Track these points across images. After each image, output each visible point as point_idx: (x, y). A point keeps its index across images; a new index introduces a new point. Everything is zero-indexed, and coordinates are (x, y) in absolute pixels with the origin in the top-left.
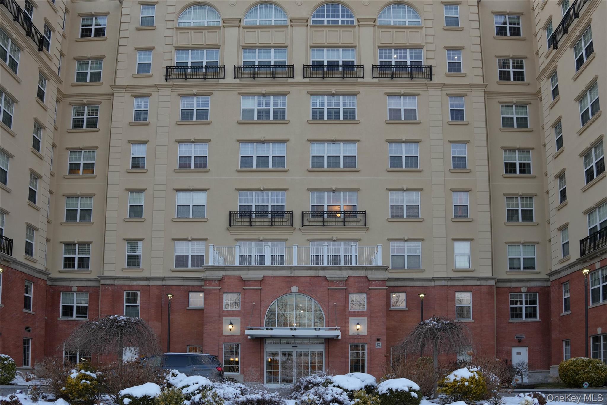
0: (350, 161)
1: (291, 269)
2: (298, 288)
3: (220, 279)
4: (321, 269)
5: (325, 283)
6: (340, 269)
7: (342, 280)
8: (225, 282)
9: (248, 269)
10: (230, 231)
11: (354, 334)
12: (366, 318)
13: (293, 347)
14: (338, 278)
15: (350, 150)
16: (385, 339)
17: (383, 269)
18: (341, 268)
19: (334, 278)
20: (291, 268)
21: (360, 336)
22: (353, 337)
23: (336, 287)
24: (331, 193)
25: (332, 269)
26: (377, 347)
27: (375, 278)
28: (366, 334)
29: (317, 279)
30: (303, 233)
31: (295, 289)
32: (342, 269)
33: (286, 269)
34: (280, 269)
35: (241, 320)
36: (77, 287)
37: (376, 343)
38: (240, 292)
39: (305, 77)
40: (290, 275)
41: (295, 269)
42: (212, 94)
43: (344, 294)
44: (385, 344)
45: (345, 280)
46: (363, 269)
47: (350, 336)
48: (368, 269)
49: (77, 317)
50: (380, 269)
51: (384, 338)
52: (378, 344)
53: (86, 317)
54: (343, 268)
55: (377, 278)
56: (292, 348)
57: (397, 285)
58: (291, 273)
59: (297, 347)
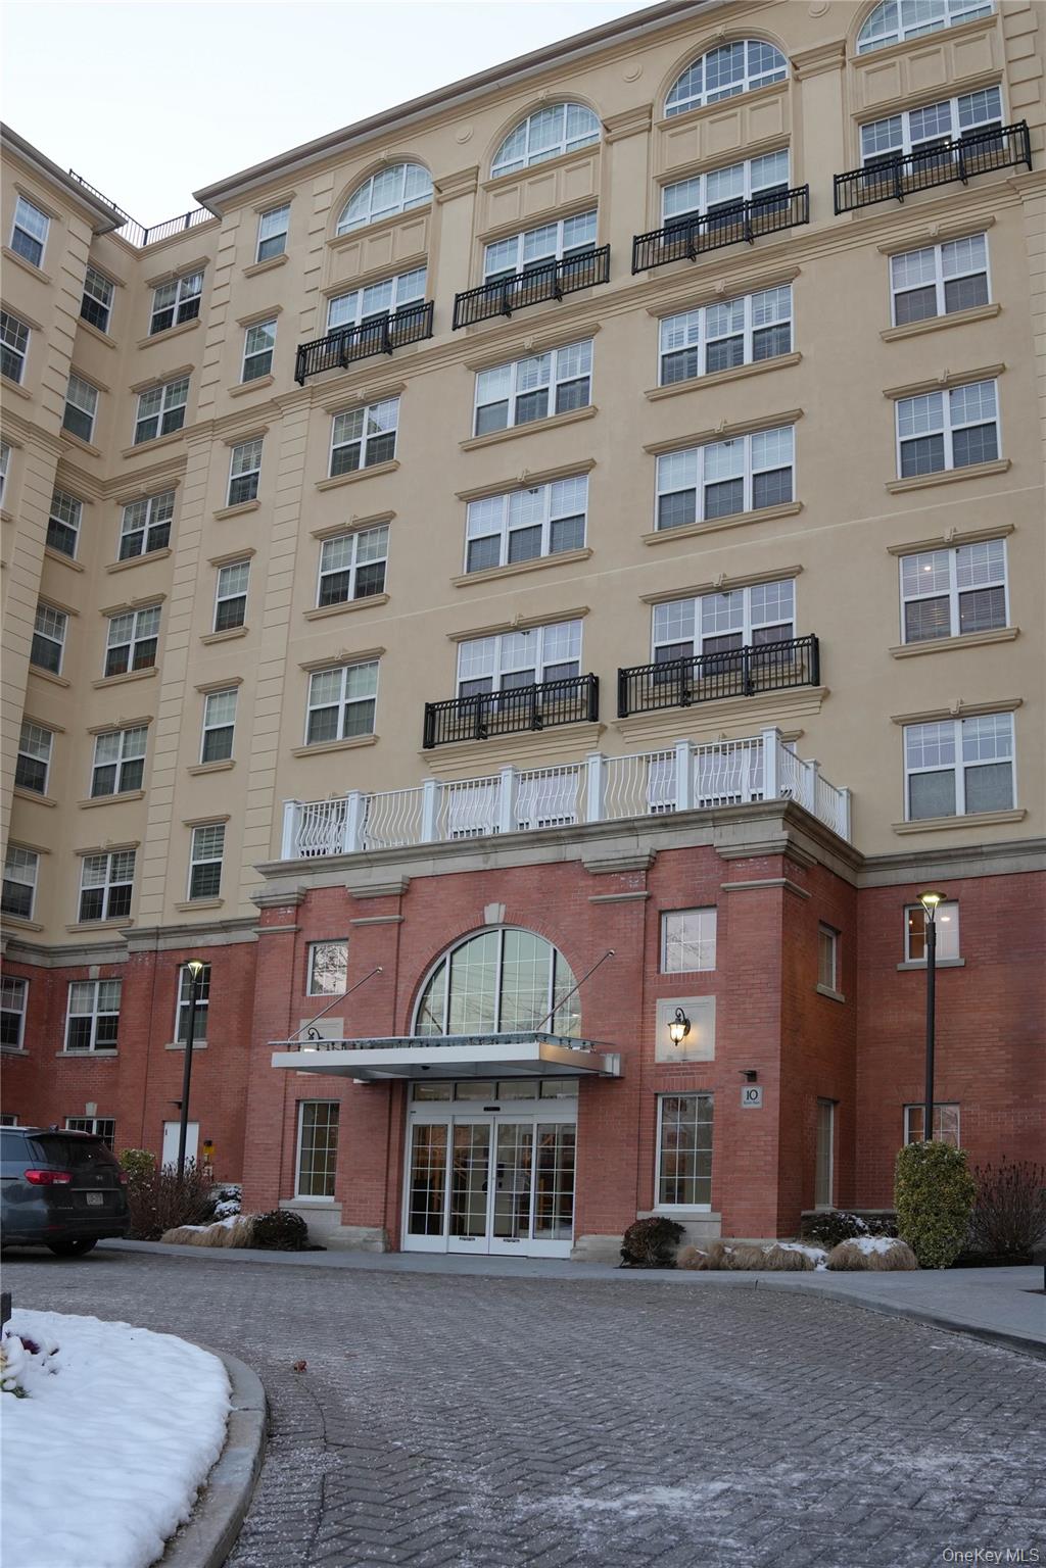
0: (773, 485)
1: (483, 847)
2: (503, 907)
3: (295, 902)
4: (572, 836)
5: (582, 883)
6: (629, 829)
7: (634, 867)
8: (310, 911)
9: (369, 861)
10: (431, 764)
11: (670, 1057)
12: (712, 999)
13: (486, 1109)
14: (618, 862)
15: (776, 452)
16: (777, 1074)
17: (771, 812)
18: (630, 825)
19: (605, 863)
20: (482, 843)
21: (690, 1064)
22: (669, 1068)
23: (616, 892)
24: (716, 599)
25: (603, 832)
26: (745, 1106)
27: (741, 848)
28: (710, 1056)
29: (560, 872)
30: (627, 740)
31: (494, 913)
32: (635, 828)
33: (468, 849)
34: (452, 851)
35: (345, 1024)
36: (99, 968)
37: (745, 1090)
38: (346, 936)
39: (638, 271)
40: (482, 867)
41: (494, 846)
42: (404, 387)
43: (642, 916)
44: (777, 1094)
45: (642, 866)
46: (703, 820)
47: (658, 1065)
48: (718, 818)
49: (98, 1047)
50: (759, 814)
51: (772, 1070)
52: (749, 1094)
53: (113, 1046)
54: (636, 824)
55: (746, 847)
56: (484, 1112)
57: (923, 878)
58: (486, 862)
59: (498, 1109)
